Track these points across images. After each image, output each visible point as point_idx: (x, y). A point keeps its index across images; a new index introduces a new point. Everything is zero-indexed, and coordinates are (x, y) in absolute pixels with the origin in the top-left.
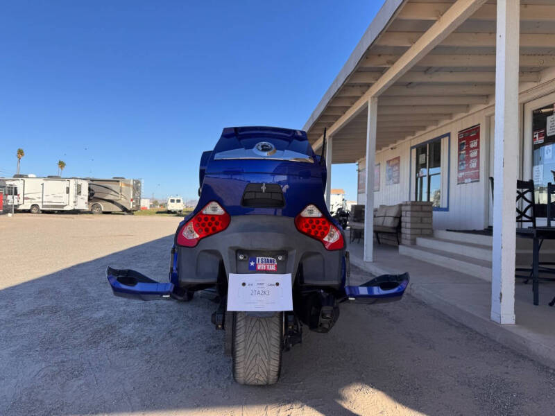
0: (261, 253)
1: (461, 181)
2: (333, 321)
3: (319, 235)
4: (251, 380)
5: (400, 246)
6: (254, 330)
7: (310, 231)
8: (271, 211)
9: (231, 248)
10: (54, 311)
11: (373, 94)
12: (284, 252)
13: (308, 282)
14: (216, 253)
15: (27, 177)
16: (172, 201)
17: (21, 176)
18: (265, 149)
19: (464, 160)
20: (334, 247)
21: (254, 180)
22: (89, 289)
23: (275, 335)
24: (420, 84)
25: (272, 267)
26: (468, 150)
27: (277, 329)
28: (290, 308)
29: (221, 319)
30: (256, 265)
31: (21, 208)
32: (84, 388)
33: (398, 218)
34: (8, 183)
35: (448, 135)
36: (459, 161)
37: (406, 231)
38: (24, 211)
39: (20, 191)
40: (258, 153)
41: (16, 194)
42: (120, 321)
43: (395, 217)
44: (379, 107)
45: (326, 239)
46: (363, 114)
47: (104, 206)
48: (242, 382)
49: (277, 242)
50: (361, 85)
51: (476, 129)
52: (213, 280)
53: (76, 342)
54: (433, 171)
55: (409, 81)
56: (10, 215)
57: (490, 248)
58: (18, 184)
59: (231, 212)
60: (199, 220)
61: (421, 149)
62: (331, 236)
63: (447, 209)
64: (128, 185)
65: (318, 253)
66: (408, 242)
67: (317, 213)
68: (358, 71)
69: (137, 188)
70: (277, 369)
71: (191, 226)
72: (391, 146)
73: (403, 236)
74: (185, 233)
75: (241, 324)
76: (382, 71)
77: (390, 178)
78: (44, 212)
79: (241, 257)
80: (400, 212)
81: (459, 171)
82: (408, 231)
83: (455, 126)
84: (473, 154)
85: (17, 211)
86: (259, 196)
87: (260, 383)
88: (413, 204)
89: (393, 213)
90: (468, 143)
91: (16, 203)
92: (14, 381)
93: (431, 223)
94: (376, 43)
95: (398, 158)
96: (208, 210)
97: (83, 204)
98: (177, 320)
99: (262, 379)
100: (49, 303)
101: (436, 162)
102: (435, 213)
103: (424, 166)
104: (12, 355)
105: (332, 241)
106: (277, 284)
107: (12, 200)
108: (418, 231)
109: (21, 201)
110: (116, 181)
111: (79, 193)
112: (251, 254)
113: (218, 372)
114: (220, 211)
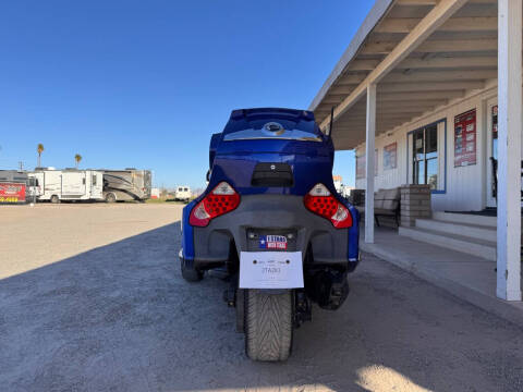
0: (271, 231)
1: (457, 164)
2: (343, 299)
3: (327, 213)
4: (265, 356)
5: (400, 229)
6: (266, 307)
7: (318, 210)
8: (281, 190)
9: (242, 227)
10: (73, 291)
11: (372, 80)
12: (294, 230)
13: (318, 260)
14: (226, 232)
15: (46, 169)
16: (180, 190)
17: (42, 169)
18: (273, 129)
19: (460, 144)
20: (342, 225)
21: (263, 160)
22: (105, 271)
23: (287, 312)
24: (417, 70)
25: (282, 246)
26: (465, 134)
27: (288, 305)
28: (301, 285)
29: (233, 296)
30: (266, 243)
31: (42, 198)
32: (102, 364)
33: (398, 201)
34: (30, 175)
35: (445, 120)
36: (456, 144)
37: (406, 213)
38: (45, 201)
39: (41, 183)
40: (267, 133)
41: (37, 185)
42: (135, 300)
43: (394, 200)
44: (378, 94)
45: (334, 218)
46: (362, 100)
47: (117, 196)
48: (255, 358)
49: (287, 221)
50: (360, 73)
51: (473, 113)
52: (225, 258)
53: (93, 320)
54: (429, 155)
55: (407, 67)
56: (32, 204)
57: (495, 229)
58: (39, 176)
59: (241, 192)
60: (210, 200)
61: (417, 134)
62: (339, 214)
63: (444, 192)
64: (139, 175)
65: (326, 232)
66: (408, 224)
67: (325, 192)
68: (357, 59)
69: (147, 178)
70: (289, 345)
71: (202, 206)
72: (389, 132)
73: (402, 218)
74: (197, 214)
75: (252, 300)
76: (380, 58)
77: (388, 163)
78: (63, 202)
79: (252, 236)
80: (399, 194)
81: (456, 155)
82: (408, 214)
83: (452, 111)
84: (470, 137)
85: (38, 201)
86: (268, 175)
87: (272, 359)
88: (412, 187)
89: (392, 196)
90: (465, 127)
91: (38, 194)
92: (37, 357)
93: (430, 206)
94: (375, 30)
95: (396, 144)
96: (218, 191)
97: (98, 194)
98: (188, 299)
99: (274, 355)
100: (68, 284)
101: (433, 146)
102: (433, 196)
103: (420, 151)
104: (34, 333)
105: (340, 219)
106: (288, 262)
107: (33, 191)
108: (417, 214)
109: (42, 191)
110: (129, 171)
111: (94, 183)
112: (261, 232)
113: (230, 348)
114: (230, 191)
